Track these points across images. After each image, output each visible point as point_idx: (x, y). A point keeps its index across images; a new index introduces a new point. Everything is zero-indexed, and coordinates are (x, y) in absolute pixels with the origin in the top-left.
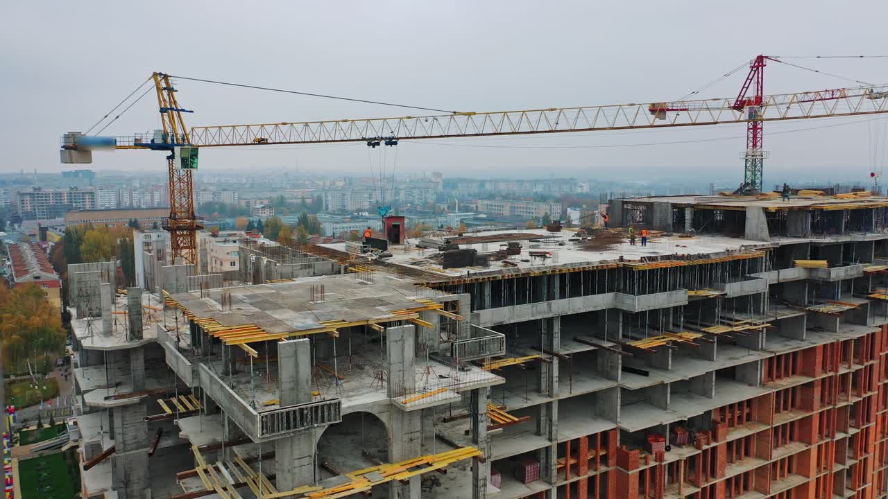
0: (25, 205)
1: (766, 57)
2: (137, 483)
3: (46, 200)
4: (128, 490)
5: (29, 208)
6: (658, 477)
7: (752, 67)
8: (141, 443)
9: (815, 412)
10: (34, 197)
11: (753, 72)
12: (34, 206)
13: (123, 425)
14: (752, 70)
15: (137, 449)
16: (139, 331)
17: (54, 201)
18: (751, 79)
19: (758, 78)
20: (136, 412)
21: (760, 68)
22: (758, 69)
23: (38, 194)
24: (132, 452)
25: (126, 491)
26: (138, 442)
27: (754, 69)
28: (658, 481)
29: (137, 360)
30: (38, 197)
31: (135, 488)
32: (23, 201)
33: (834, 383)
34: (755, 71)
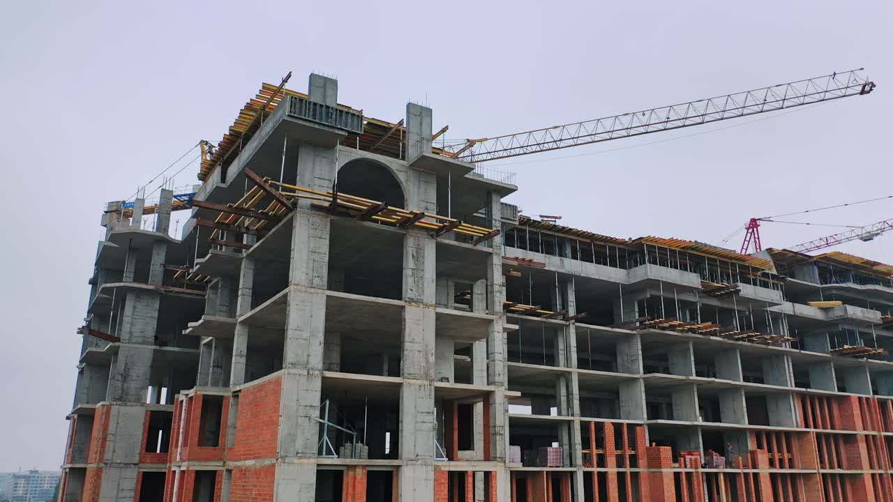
0: (18, 489)
1: (760, 219)
2: (135, 380)
3: (41, 484)
4: (125, 385)
5: (21, 492)
6: (696, 487)
7: (748, 229)
8: (148, 338)
9: (867, 472)
10: (29, 481)
11: (749, 235)
12: (27, 490)
13: (133, 315)
14: (748, 232)
15: (142, 343)
16: (165, 229)
17: (49, 485)
18: (749, 241)
19: (755, 238)
20: (148, 306)
21: (755, 229)
22: (753, 231)
23: (33, 477)
24: (137, 346)
25: (123, 385)
26: (144, 337)
27: (750, 230)
28: (696, 491)
29: (158, 255)
30: (33, 481)
31: (132, 385)
32: (17, 484)
33: (879, 444)
34: (751, 234)
